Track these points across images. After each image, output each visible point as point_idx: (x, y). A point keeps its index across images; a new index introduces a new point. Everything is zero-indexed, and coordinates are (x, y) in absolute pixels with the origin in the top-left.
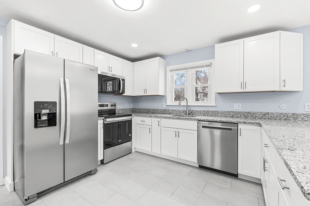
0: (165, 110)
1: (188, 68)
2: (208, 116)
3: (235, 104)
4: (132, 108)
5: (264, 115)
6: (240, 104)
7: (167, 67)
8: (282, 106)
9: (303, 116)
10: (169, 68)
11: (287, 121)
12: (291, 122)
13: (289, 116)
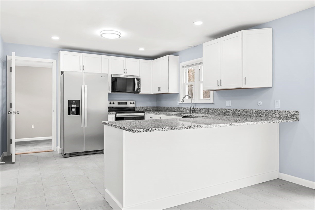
0: (178, 108)
1: (194, 64)
2: (208, 114)
3: (227, 101)
4: (156, 106)
5: (246, 112)
6: (230, 101)
7: (180, 63)
8: (258, 102)
9: (272, 112)
10: (182, 64)
11: (261, 118)
12: (264, 119)
13: (263, 113)
